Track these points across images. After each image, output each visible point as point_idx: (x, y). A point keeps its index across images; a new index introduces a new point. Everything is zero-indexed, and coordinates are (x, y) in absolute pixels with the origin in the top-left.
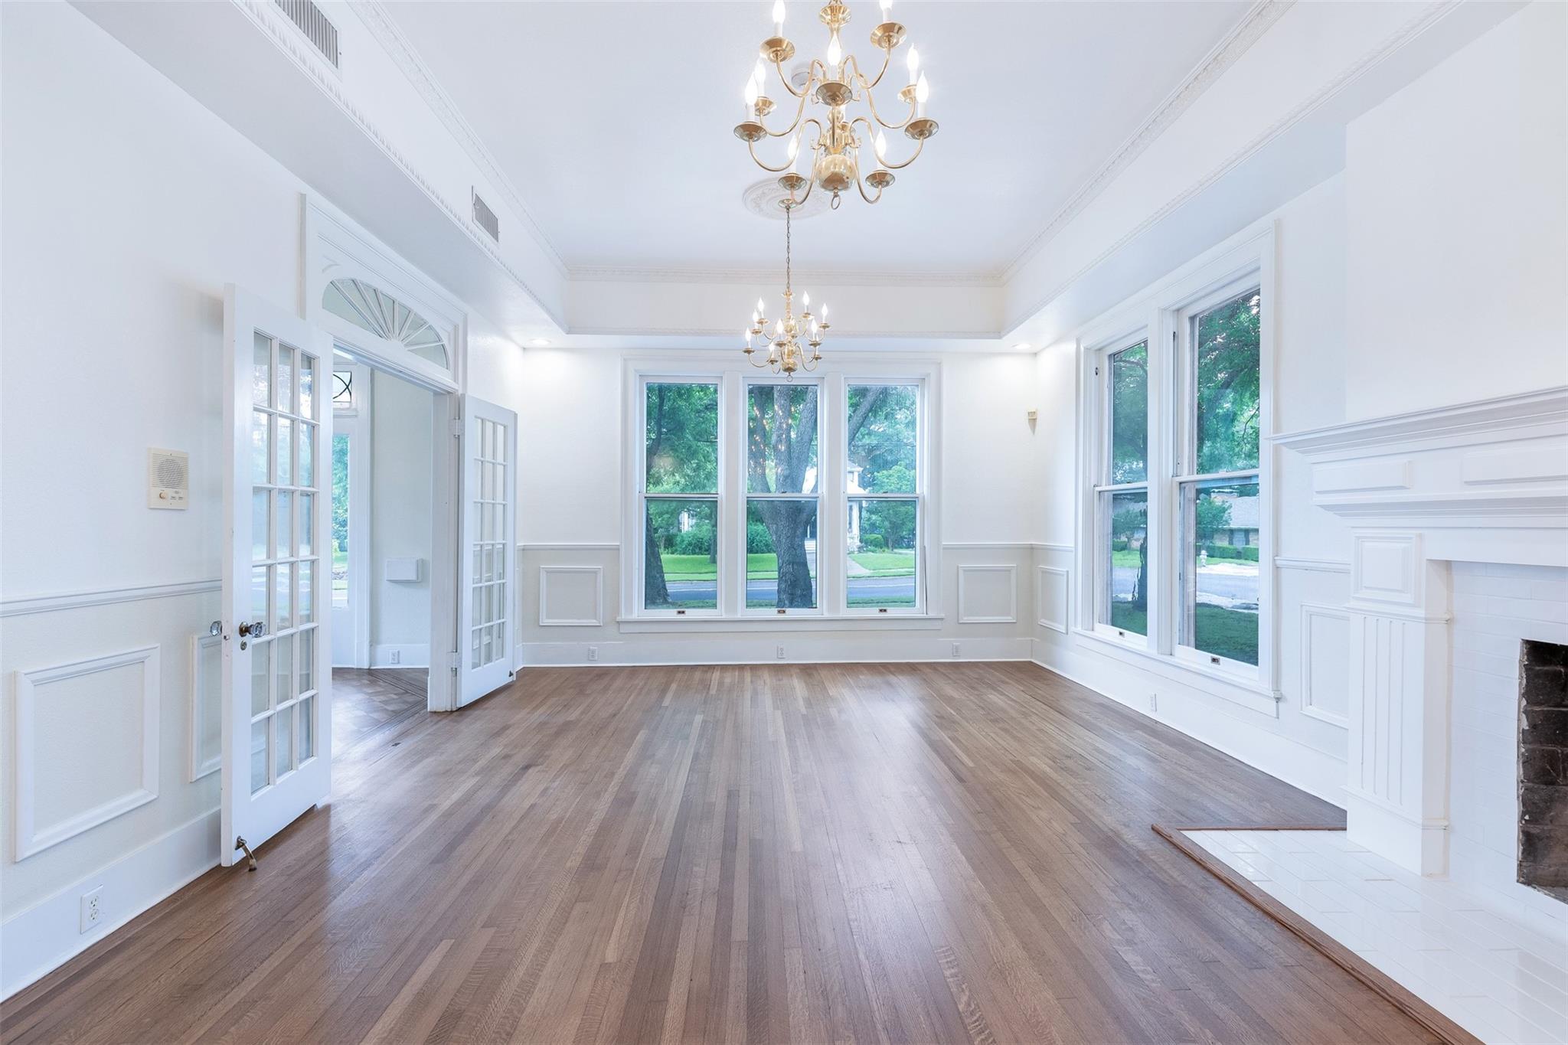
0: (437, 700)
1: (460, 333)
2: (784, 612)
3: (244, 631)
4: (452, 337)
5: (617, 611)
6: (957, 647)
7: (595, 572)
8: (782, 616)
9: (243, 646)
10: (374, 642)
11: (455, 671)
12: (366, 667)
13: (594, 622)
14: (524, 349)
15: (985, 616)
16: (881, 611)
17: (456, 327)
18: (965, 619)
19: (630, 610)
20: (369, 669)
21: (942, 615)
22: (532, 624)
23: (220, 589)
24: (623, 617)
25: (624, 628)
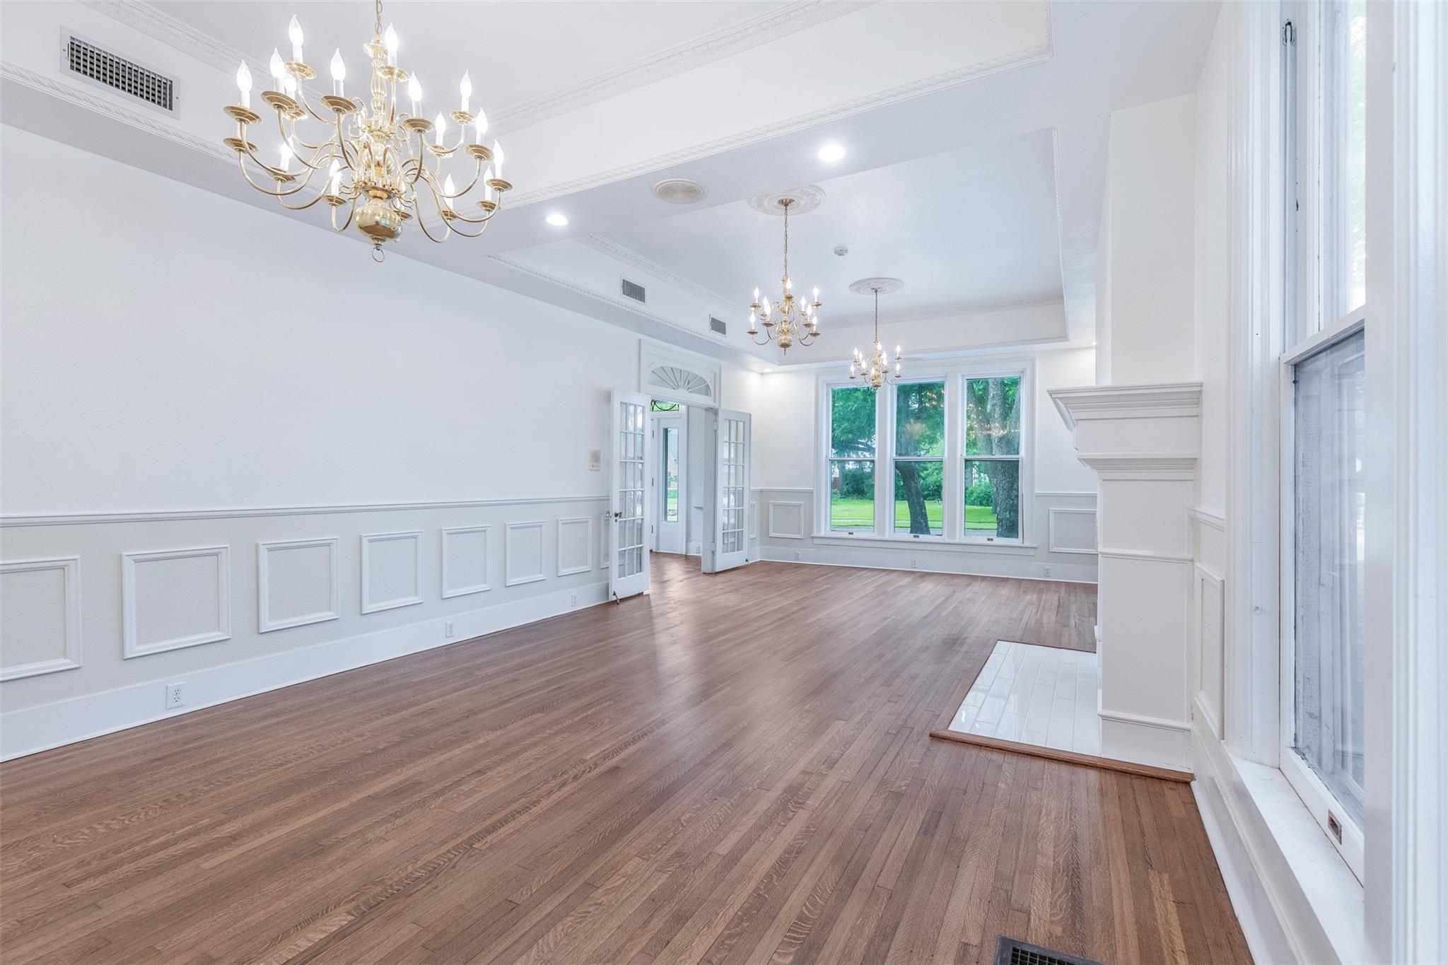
0: (706, 567)
1: (717, 377)
2: (918, 537)
3: (616, 515)
4: (713, 380)
5: (811, 530)
6: (1047, 570)
7: (799, 506)
8: (916, 539)
9: (616, 521)
10: (688, 540)
11: (713, 552)
12: (684, 554)
13: (799, 536)
14: (762, 374)
15: (1072, 547)
16: (989, 540)
17: (715, 374)
18: (1055, 549)
19: (819, 530)
20: (686, 555)
21: (1035, 545)
22: (766, 537)
23: (609, 500)
24: (815, 534)
25: (816, 541)
